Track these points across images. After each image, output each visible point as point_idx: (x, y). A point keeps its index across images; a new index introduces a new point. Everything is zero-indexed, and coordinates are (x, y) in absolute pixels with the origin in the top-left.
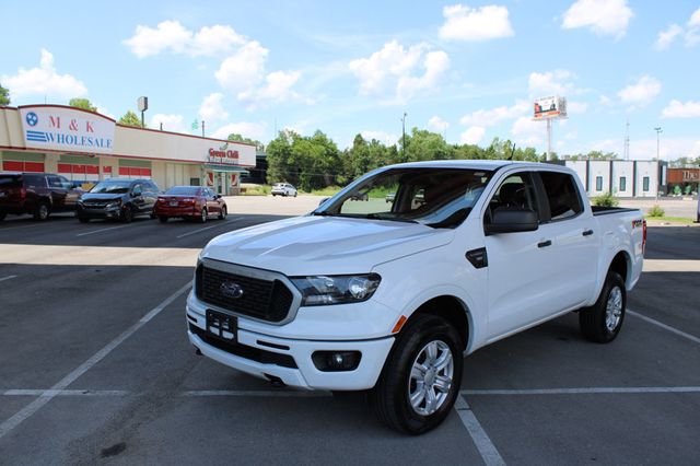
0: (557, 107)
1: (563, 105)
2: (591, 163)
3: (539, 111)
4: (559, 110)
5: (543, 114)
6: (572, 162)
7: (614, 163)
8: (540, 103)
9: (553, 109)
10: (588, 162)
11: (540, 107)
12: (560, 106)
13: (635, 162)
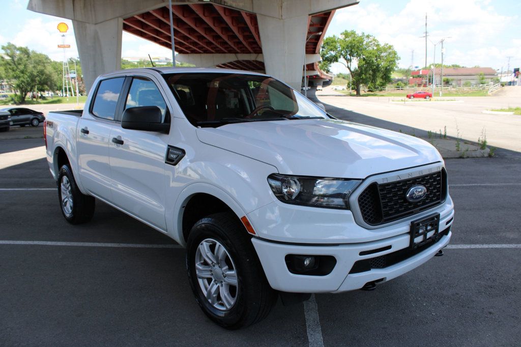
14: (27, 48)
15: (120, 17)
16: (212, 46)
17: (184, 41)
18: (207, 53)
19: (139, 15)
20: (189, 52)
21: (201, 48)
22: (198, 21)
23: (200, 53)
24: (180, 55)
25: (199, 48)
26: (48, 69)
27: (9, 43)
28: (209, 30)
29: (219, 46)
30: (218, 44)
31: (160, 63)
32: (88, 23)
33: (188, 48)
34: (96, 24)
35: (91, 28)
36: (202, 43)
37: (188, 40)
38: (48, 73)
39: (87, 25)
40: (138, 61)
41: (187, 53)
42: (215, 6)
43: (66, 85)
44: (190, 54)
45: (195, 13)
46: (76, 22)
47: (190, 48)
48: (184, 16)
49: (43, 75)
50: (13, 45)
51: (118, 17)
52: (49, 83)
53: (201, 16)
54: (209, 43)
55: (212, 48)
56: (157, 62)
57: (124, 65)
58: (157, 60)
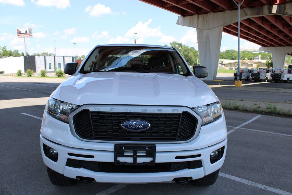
0: (28, 32)
1: (30, 31)
2: (46, 57)
3: (19, 33)
4: (29, 33)
5: (22, 35)
6: (38, 56)
7: (56, 57)
8: (20, 30)
9: (26, 33)
10: (45, 56)
11: (20, 32)
12: (29, 32)
13: (64, 57)
14: (181, 43)
15: (221, 25)
16: (283, 42)
17: (265, 39)
18: (280, 46)
19: (233, 24)
20: (269, 46)
21: (276, 43)
22: (272, 26)
23: (276, 46)
24: (263, 47)
25: (275, 43)
26: (190, 54)
27: (174, 42)
28: (280, 31)
29: (288, 42)
30: (288, 40)
31: (255, 53)
32: (205, 30)
33: (267, 43)
34: (208, 30)
35: (205, 32)
36: (277, 40)
37: (267, 38)
38: (190, 56)
39: (204, 30)
40: (242, 51)
41: (268, 46)
42: (282, 16)
43: (198, 63)
44: (269, 47)
45: (270, 21)
46: (198, 29)
47: (269, 43)
48: (262, 24)
49: (187, 57)
50: (175, 42)
51: (220, 26)
52: (190, 61)
53: (274, 23)
54: (281, 40)
55: (284, 43)
56: (253, 52)
57: (233, 53)
58: (254, 51)
